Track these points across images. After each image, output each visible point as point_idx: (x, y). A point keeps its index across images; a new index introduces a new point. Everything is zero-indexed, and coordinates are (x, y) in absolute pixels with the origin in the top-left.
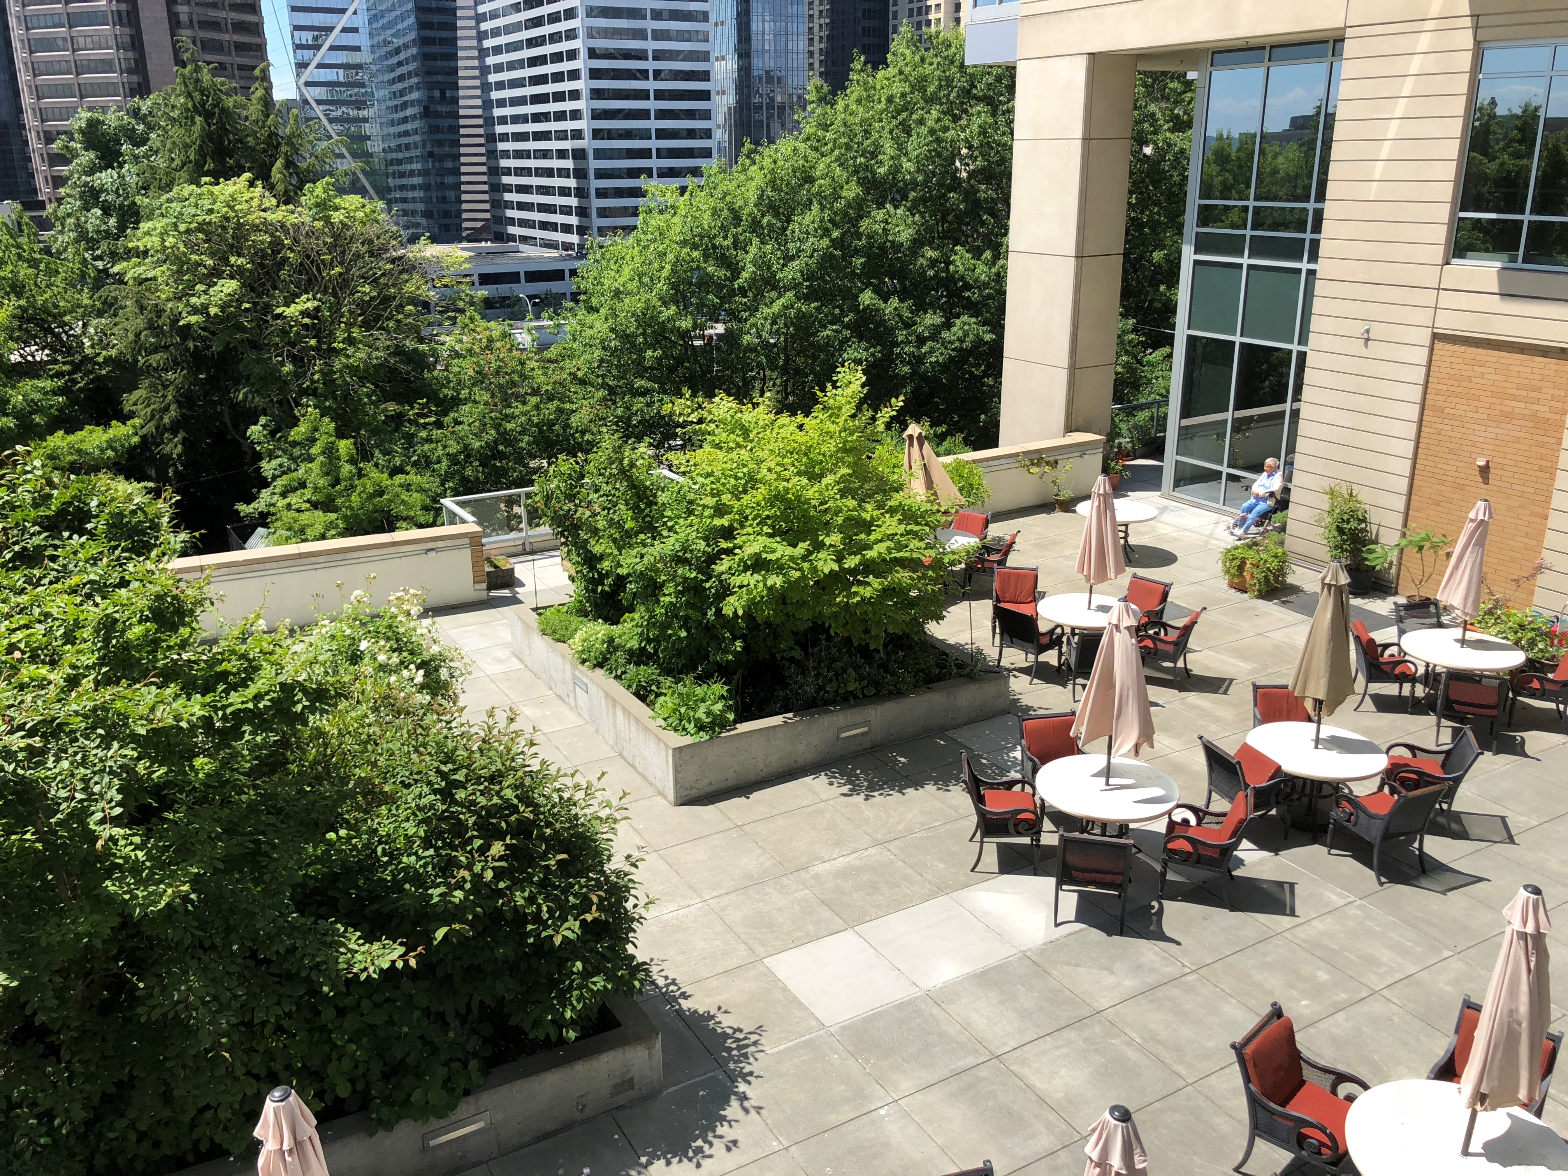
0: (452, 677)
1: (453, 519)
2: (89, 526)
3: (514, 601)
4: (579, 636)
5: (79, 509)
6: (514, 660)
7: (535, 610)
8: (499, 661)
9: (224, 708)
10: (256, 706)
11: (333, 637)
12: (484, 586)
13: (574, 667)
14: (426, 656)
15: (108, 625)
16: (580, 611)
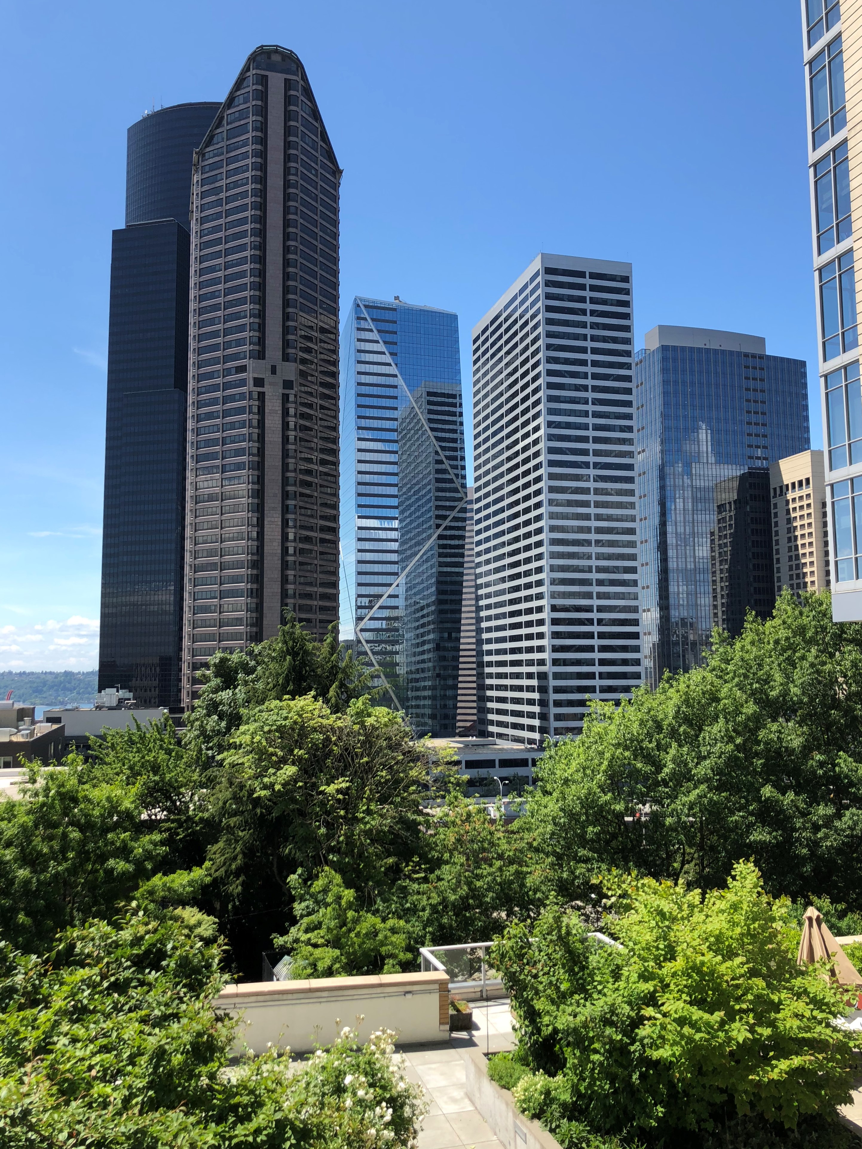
0: (414, 1115)
1: (429, 967)
2: (164, 963)
3: (470, 1043)
4: (521, 1084)
5: (160, 950)
6: (467, 1101)
7: (486, 1055)
8: (454, 1100)
9: (231, 1138)
10: (255, 1139)
11: (324, 1068)
12: (447, 1027)
13: (515, 1116)
14: (394, 1092)
15: (160, 1054)
16: (523, 1061)
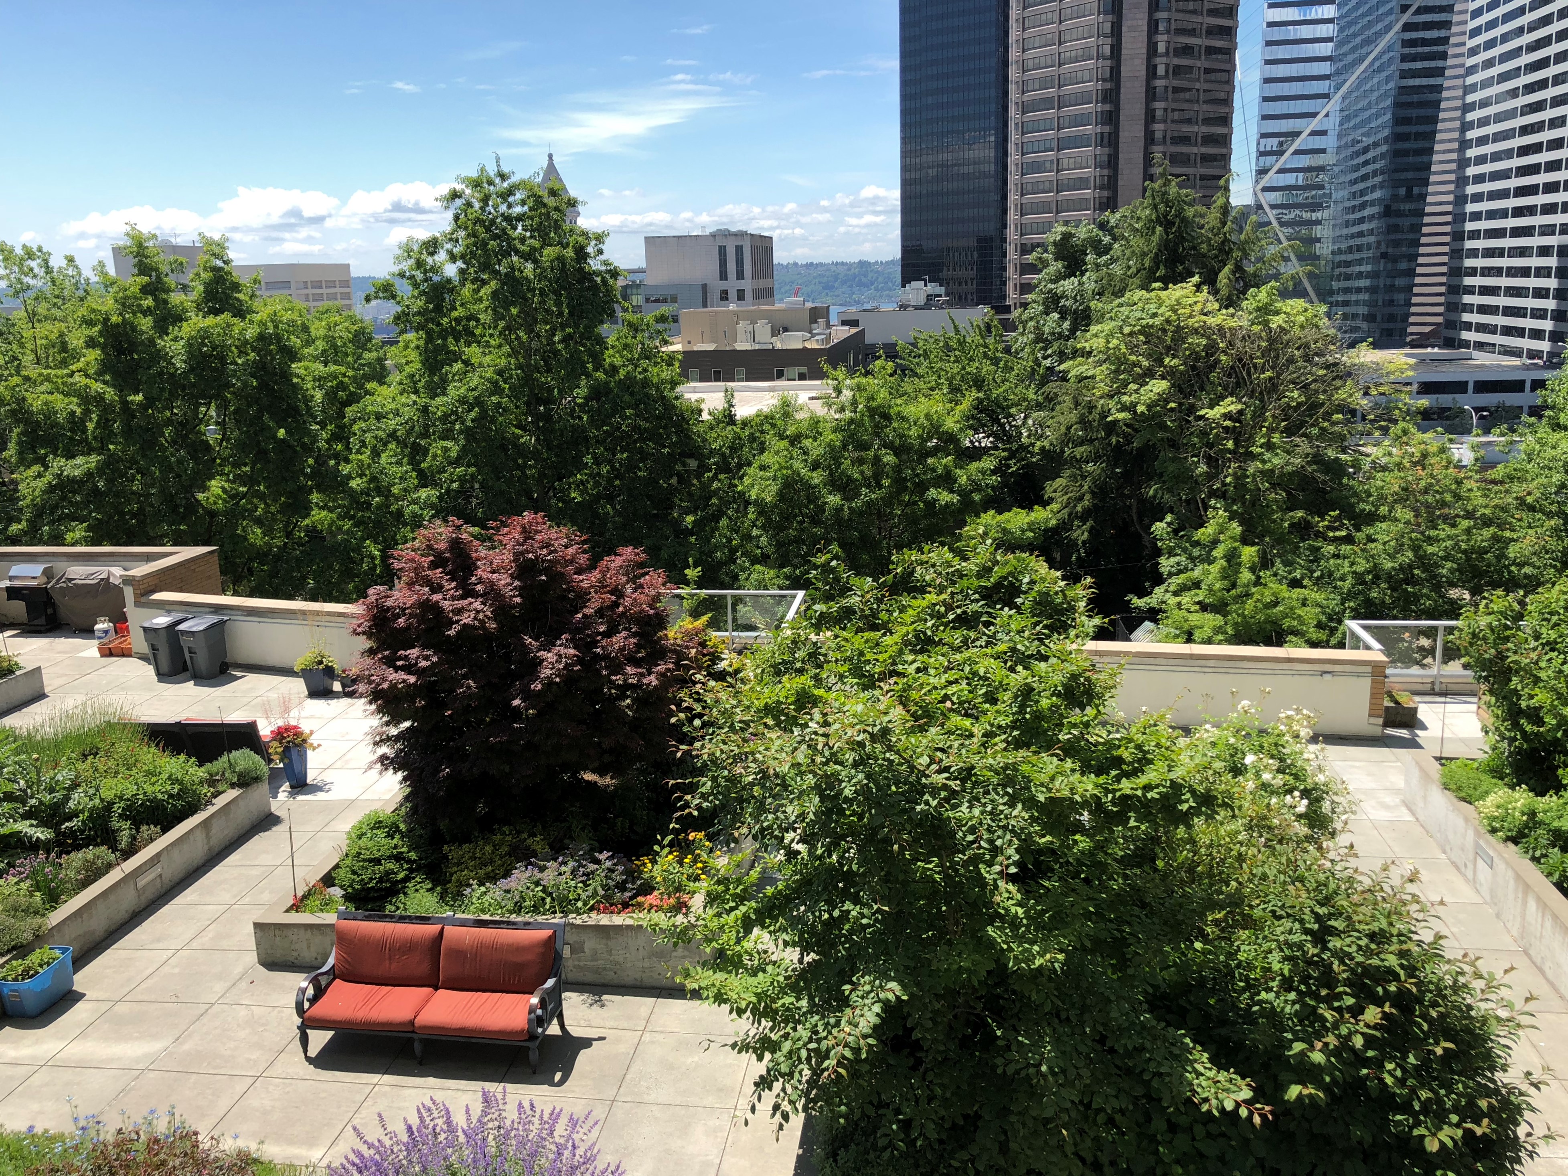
0: (1334, 812)
1: (1358, 643)
2: (1019, 601)
3: (1412, 744)
4: (1491, 799)
5: (1012, 584)
6: (1404, 810)
7: (1439, 759)
8: (1386, 807)
9: (1114, 791)
10: (1144, 795)
11: (1214, 744)
12: (1381, 721)
13: (1477, 833)
14: (1309, 785)
15: (1027, 693)
16: (1497, 773)
